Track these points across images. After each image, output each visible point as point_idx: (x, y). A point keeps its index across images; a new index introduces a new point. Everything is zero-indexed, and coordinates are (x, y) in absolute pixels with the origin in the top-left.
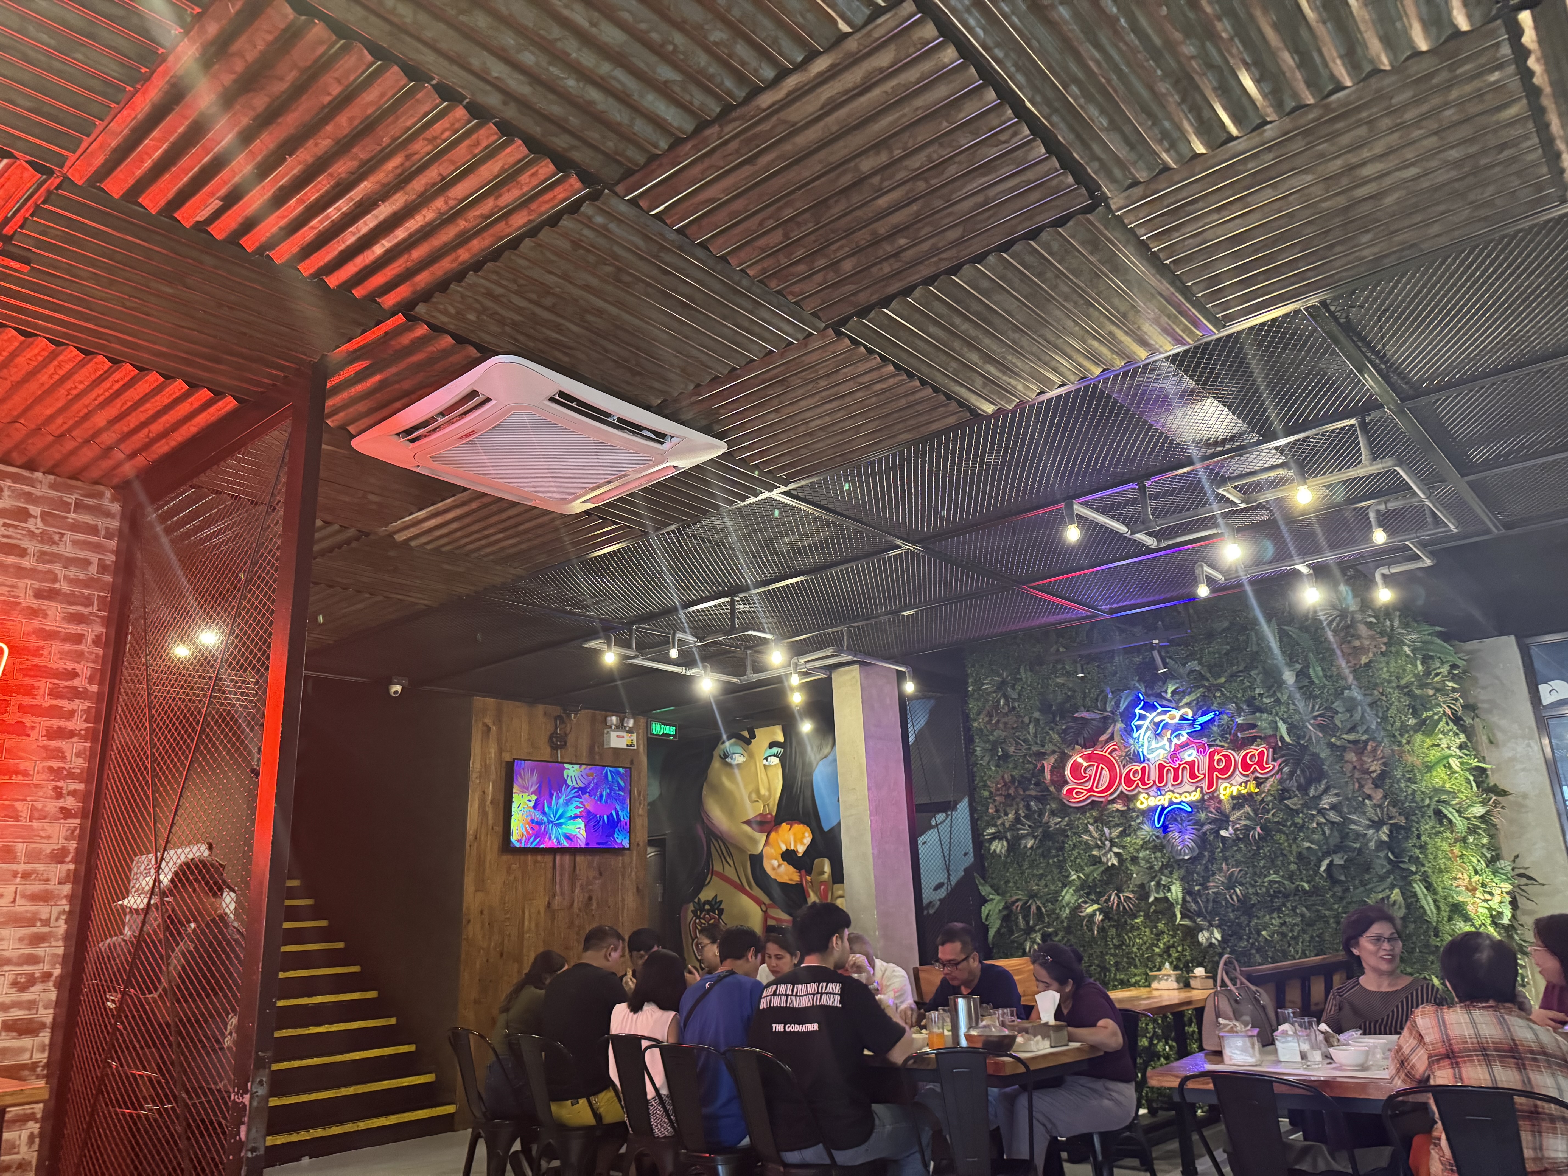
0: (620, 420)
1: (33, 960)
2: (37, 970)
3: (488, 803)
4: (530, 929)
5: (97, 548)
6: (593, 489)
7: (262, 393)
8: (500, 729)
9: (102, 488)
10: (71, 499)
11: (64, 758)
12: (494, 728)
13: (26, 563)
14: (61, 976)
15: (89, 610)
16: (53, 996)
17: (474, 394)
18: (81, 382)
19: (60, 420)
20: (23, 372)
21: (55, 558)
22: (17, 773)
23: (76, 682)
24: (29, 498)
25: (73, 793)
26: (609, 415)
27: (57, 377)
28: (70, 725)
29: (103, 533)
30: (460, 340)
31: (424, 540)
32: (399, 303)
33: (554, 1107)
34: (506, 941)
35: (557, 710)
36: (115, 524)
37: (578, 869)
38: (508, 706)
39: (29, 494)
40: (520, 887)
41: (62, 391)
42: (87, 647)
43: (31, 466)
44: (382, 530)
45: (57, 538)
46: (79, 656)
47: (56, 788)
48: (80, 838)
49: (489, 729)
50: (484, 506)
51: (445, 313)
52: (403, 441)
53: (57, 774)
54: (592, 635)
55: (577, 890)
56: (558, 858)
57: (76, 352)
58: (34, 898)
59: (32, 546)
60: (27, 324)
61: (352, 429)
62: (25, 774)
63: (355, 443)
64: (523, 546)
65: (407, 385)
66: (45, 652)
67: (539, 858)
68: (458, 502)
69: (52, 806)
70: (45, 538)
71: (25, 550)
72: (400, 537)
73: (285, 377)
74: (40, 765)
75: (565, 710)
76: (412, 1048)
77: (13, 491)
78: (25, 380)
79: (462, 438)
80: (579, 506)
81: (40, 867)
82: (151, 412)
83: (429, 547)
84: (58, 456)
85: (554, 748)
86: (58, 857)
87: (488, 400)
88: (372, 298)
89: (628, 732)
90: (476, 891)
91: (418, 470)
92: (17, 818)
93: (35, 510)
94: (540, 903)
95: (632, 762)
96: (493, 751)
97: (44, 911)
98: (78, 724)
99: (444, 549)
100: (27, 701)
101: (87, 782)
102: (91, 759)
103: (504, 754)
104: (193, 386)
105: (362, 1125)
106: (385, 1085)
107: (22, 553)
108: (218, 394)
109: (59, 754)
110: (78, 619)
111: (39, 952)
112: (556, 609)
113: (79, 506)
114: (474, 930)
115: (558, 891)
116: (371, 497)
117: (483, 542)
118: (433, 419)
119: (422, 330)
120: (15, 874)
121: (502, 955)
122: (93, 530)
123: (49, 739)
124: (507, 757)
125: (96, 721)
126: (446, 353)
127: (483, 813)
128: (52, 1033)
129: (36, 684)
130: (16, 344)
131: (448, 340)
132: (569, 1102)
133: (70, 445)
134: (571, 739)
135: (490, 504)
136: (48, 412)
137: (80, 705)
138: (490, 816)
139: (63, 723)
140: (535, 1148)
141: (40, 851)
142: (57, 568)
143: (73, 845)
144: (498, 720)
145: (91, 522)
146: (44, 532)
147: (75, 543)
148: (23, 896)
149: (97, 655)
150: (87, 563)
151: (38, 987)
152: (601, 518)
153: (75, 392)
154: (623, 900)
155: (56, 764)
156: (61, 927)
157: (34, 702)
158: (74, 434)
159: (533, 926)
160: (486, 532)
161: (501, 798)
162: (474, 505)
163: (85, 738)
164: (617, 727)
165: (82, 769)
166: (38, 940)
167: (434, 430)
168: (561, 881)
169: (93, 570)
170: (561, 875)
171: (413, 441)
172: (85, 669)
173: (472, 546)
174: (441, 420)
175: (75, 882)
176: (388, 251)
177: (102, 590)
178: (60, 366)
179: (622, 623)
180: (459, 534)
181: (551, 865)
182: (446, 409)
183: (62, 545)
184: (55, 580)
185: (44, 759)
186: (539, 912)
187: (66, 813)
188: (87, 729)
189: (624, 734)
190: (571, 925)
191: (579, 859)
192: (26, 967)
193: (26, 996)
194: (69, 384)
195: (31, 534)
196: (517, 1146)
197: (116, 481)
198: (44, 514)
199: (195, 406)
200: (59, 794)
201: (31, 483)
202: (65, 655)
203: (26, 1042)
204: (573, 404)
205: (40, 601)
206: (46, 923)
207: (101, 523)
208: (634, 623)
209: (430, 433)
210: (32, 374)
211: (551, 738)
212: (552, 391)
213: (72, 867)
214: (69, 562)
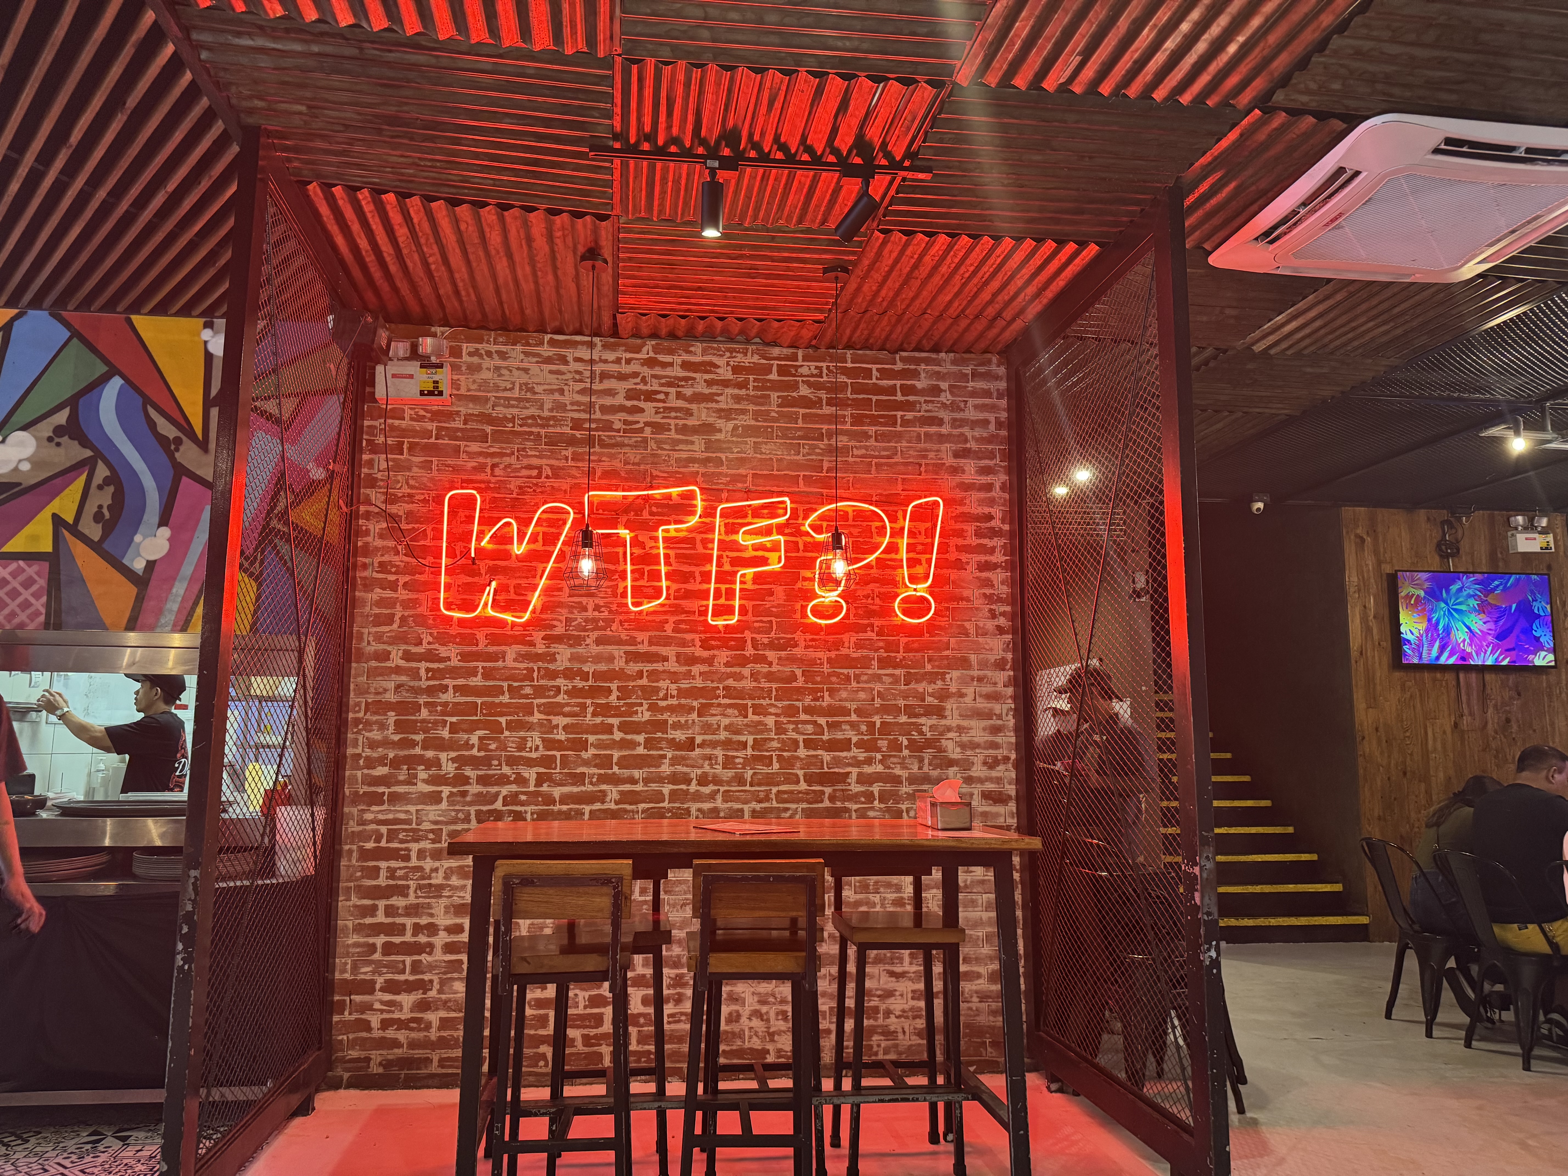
0: (1528, 150)
1: (995, 746)
2: (1000, 753)
3: (1371, 617)
4: (1435, 750)
5: (993, 408)
6: (1491, 245)
7: (1121, 232)
8: (1375, 540)
9: (989, 356)
10: (968, 370)
11: (993, 586)
12: (1368, 540)
13: (945, 430)
14: (1016, 759)
15: (994, 462)
16: (1013, 775)
17: (1341, 170)
18: (972, 265)
19: (956, 304)
20: (929, 268)
21: (962, 423)
22: (962, 599)
23: (993, 523)
24: (939, 376)
25: (1003, 614)
26: (1513, 148)
27: (953, 265)
28: (993, 559)
29: (995, 394)
30: (1321, 116)
31: (1284, 345)
32: (1254, 98)
33: (1497, 929)
34: (1408, 759)
35: (1444, 514)
36: (1003, 385)
37: (1488, 687)
38: (1382, 514)
39: (938, 373)
40: (1418, 705)
41: (958, 277)
42: (996, 493)
43: (936, 349)
44: (1239, 344)
45: (962, 405)
46: (991, 502)
47: (991, 610)
48: (1014, 651)
49: (1363, 541)
50: (1351, 295)
51: (1308, 92)
52: (1261, 245)
53: (989, 598)
54: (1496, 419)
55: (1490, 710)
56: (1462, 676)
57: (967, 238)
58: (988, 697)
59: (945, 415)
60: (930, 225)
61: (1207, 246)
62: (968, 600)
63: (1213, 260)
64: (1399, 331)
65: (1263, 184)
66: (967, 501)
67: (1438, 675)
68: (1321, 297)
69: (990, 625)
70: (954, 407)
71: (942, 419)
72: (1258, 348)
73: (1142, 210)
74: (977, 592)
75: (1453, 513)
76: (1314, 857)
77: (927, 373)
78: (930, 275)
79: (1327, 225)
80: (1471, 270)
81: (989, 673)
82: (1026, 277)
83: (1289, 352)
84: (955, 335)
85: (1444, 556)
86: (1000, 665)
87: (1357, 173)
88: (1225, 103)
89: (1540, 533)
90: (1369, 707)
91: (1278, 272)
92: (967, 635)
93: (944, 385)
94: (1446, 722)
95: (1549, 567)
96: (1370, 561)
97: (997, 708)
98: (999, 557)
99: (1306, 352)
100: (960, 542)
101: (1013, 604)
102: (1012, 585)
103: (1383, 566)
104: (1061, 242)
105: (1273, 922)
106: (1291, 888)
107: (940, 422)
108: (1082, 244)
109: (988, 583)
110: (986, 471)
111: (998, 740)
112: (1441, 398)
113: (975, 375)
114: (1370, 747)
115: (1466, 711)
116: (1228, 311)
117: (1350, 335)
118: (1294, 213)
119: (1281, 118)
120: (972, 679)
121: (1405, 774)
122: (987, 394)
123: (981, 571)
124: (1387, 569)
125: (1012, 554)
126: (1306, 136)
127: (1368, 630)
128: (1017, 804)
129: (965, 528)
130: (923, 245)
131: (1311, 120)
132: (1515, 925)
133: (964, 323)
134: (1465, 546)
135: (1359, 290)
136: (948, 298)
137: (998, 542)
138: (1375, 631)
139: (988, 558)
140: (1474, 969)
141: (987, 660)
142: (966, 430)
143: (1009, 656)
144: (1373, 530)
145: (985, 387)
146: (953, 402)
147: (976, 407)
148: (980, 696)
149: (1005, 500)
150: (985, 423)
151: (1001, 767)
152: (1499, 278)
153: (967, 275)
154: (1552, 724)
155: (988, 591)
156: (1011, 722)
157: (966, 542)
158: (967, 312)
159: (1439, 746)
160: (1354, 324)
161: (1386, 612)
162: (1339, 297)
163: (1005, 569)
164: (1526, 529)
165: (1007, 594)
166: (996, 730)
167: (1295, 224)
168: (1469, 700)
169: (992, 427)
170: (1468, 695)
171: (1271, 242)
172: (997, 512)
173: (1338, 343)
174: (1303, 211)
175: (1016, 686)
176: (1242, 46)
177: (1001, 443)
178: (955, 256)
179: (1530, 402)
180: (1322, 332)
181: (1454, 683)
182: (1307, 199)
183: (967, 411)
184: (966, 441)
185: (979, 588)
186: (1444, 732)
187: (1000, 630)
188: (1006, 561)
189: (1536, 535)
190: (1486, 748)
191: (1488, 677)
192: (991, 751)
193: (994, 774)
194: (963, 269)
195: (944, 405)
196: (1451, 963)
197: (999, 346)
198: (951, 386)
199: (1063, 260)
200: (993, 615)
201: (938, 363)
202: (982, 502)
203: (1000, 809)
204: (1465, 149)
205: (958, 460)
206: (1000, 717)
207: (992, 386)
208: (1547, 399)
209: (1290, 229)
210: (935, 268)
211: (1438, 546)
212: (1436, 140)
213: (1012, 673)
214: (974, 424)
